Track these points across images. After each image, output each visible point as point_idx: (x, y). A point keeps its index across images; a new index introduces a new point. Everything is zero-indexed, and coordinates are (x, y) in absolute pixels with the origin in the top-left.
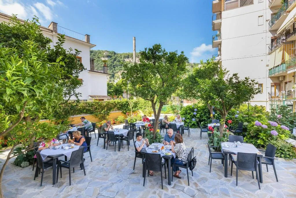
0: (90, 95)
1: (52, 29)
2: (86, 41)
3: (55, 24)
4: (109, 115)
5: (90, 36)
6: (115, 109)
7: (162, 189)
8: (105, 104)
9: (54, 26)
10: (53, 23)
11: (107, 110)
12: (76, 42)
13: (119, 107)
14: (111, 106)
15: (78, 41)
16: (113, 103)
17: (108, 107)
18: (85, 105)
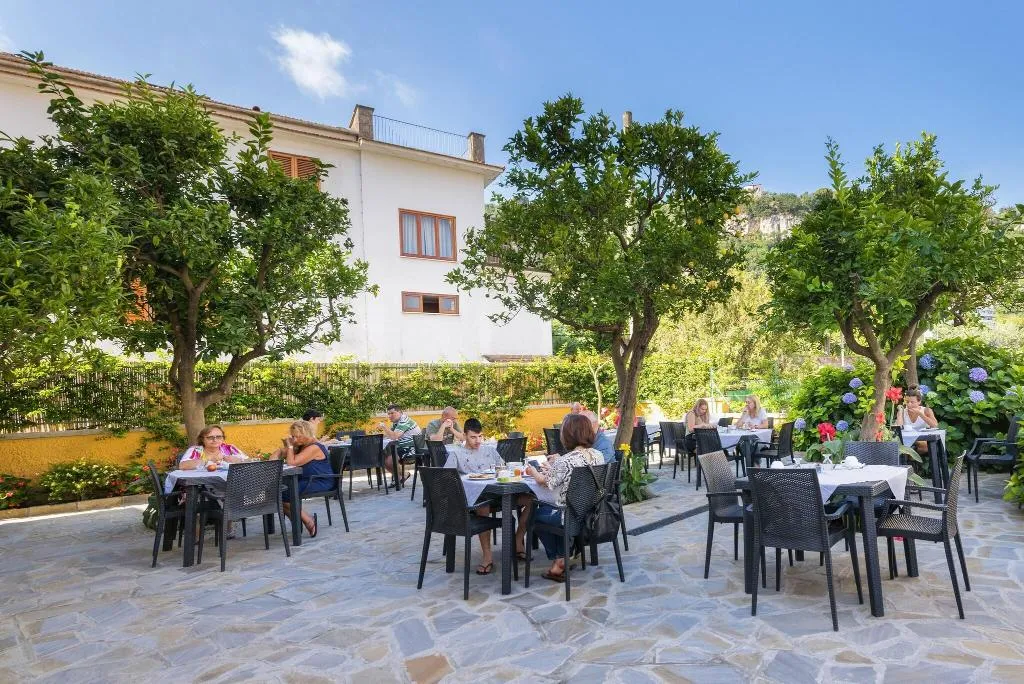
0: (488, 353)
1: (356, 128)
2: (469, 156)
3: (365, 111)
4: (520, 417)
5: (484, 136)
6: (548, 395)
7: (466, 597)
8: (505, 375)
9: (363, 117)
10: (361, 107)
11: (517, 396)
12: (434, 164)
13: (565, 389)
14: (531, 383)
15: (441, 158)
16: (538, 373)
17: (517, 386)
18: (430, 377)
